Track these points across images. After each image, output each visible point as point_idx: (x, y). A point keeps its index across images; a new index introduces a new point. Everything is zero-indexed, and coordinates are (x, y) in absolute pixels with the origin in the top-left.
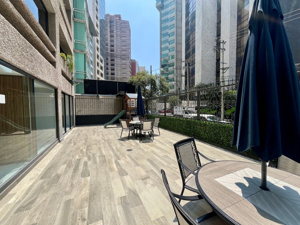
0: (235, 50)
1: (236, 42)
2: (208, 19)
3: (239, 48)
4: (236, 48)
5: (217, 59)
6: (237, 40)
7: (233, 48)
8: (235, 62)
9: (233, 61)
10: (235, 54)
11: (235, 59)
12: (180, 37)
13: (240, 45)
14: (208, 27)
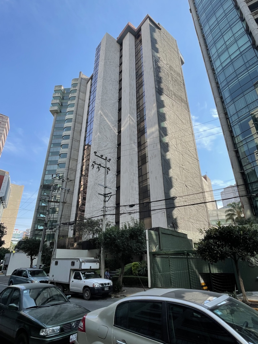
0: (137, 178)
1: (137, 169)
2: (107, 137)
4: (137, 175)
5: (118, 186)
6: (139, 167)
8: (138, 193)
9: (135, 191)
10: (137, 182)
11: (137, 189)
12: (76, 152)
14: (106, 146)
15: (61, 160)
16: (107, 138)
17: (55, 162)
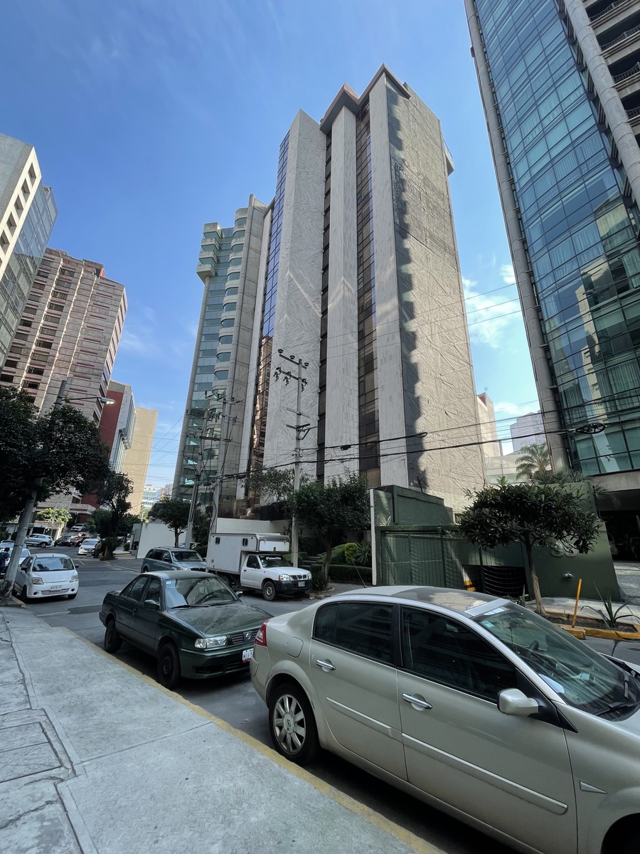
0: (356, 399)
1: (356, 382)
2: (301, 322)
3: (364, 396)
4: (357, 394)
5: (321, 413)
6: (359, 378)
7: (351, 394)
8: (357, 425)
9: (352, 422)
10: (356, 406)
11: (356, 419)
12: (245, 350)
13: (365, 391)
14: (300, 339)
15: (220, 366)
16: (302, 324)
17: (210, 369)
